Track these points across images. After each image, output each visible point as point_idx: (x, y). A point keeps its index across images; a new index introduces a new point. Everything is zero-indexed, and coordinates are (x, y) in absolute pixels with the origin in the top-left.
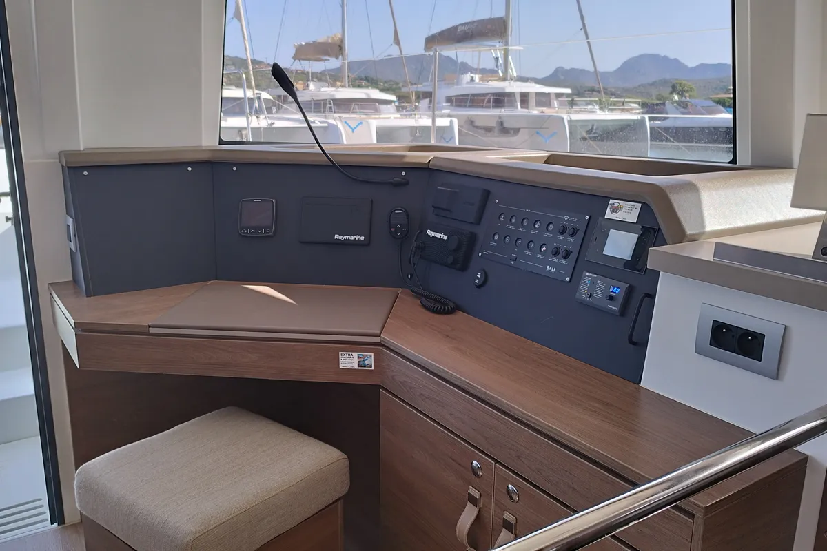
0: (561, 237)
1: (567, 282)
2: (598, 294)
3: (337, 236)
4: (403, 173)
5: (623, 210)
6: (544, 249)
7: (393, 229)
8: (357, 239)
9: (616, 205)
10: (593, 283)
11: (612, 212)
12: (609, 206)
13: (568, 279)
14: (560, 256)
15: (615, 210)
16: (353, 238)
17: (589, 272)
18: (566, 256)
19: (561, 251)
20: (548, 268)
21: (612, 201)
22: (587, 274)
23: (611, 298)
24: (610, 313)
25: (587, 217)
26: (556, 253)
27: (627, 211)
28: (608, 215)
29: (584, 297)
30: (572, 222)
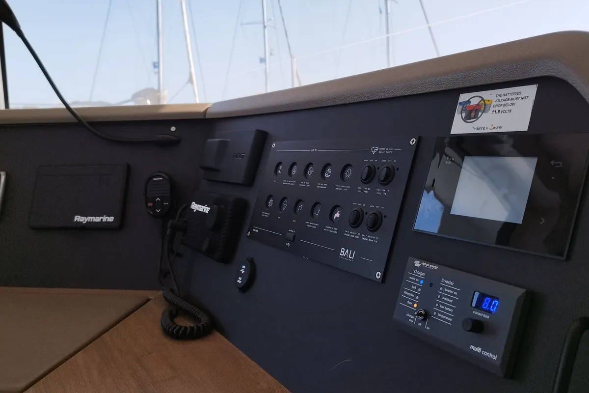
0: (365, 189)
1: (375, 281)
2: (445, 313)
3: (78, 218)
4: (173, 129)
5: (492, 109)
6: (337, 215)
7: (150, 204)
8: (104, 220)
9: (475, 102)
10: (431, 284)
11: (467, 119)
12: (459, 107)
13: (379, 275)
14: (364, 226)
15: (472, 113)
16: (97, 219)
17: (422, 259)
18: (375, 225)
19: (366, 217)
20: (343, 252)
21: (463, 97)
22: (417, 263)
23: (478, 327)
24: (477, 365)
25: (413, 141)
26: (357, 221)
27: (502, 108)
28: (460, 126)
29: (412, 319)
30: (386, 156)
